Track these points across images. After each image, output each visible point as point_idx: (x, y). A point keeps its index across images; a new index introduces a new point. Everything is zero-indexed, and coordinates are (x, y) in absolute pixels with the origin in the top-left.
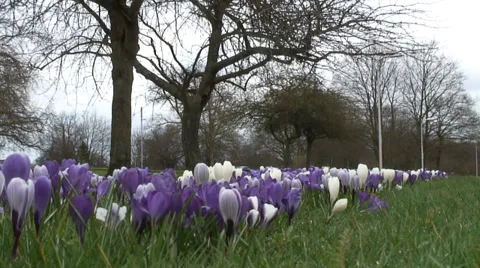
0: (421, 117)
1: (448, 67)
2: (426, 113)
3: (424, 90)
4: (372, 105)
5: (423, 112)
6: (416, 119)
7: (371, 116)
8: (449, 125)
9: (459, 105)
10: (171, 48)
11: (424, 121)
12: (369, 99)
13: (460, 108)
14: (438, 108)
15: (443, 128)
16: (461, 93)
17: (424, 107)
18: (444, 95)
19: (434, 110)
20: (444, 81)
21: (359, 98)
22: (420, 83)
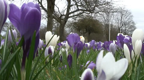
0: (120, 28)
1: (129, 14)
2: (122, 27)
3: (121, 20)
4: (106, 23)
5: (121, 26)
6: (119, 28)
7: (106, 27)
8: (128, 30)
9: (131, 24)
10: (58, 8)
11: (121, 29)
12: (105, 21)
13: (132, 26)
14: (125, 25)
15: (126, 31)
16: (132, 21)
17: (121, 25)
18: (127, 22)
19: (124, 26)
20: (127, 17)
21: (102, 21)
22: (120, 18)
